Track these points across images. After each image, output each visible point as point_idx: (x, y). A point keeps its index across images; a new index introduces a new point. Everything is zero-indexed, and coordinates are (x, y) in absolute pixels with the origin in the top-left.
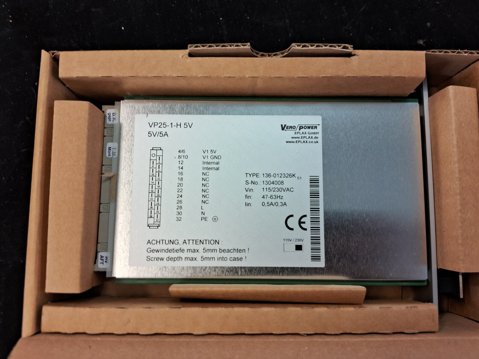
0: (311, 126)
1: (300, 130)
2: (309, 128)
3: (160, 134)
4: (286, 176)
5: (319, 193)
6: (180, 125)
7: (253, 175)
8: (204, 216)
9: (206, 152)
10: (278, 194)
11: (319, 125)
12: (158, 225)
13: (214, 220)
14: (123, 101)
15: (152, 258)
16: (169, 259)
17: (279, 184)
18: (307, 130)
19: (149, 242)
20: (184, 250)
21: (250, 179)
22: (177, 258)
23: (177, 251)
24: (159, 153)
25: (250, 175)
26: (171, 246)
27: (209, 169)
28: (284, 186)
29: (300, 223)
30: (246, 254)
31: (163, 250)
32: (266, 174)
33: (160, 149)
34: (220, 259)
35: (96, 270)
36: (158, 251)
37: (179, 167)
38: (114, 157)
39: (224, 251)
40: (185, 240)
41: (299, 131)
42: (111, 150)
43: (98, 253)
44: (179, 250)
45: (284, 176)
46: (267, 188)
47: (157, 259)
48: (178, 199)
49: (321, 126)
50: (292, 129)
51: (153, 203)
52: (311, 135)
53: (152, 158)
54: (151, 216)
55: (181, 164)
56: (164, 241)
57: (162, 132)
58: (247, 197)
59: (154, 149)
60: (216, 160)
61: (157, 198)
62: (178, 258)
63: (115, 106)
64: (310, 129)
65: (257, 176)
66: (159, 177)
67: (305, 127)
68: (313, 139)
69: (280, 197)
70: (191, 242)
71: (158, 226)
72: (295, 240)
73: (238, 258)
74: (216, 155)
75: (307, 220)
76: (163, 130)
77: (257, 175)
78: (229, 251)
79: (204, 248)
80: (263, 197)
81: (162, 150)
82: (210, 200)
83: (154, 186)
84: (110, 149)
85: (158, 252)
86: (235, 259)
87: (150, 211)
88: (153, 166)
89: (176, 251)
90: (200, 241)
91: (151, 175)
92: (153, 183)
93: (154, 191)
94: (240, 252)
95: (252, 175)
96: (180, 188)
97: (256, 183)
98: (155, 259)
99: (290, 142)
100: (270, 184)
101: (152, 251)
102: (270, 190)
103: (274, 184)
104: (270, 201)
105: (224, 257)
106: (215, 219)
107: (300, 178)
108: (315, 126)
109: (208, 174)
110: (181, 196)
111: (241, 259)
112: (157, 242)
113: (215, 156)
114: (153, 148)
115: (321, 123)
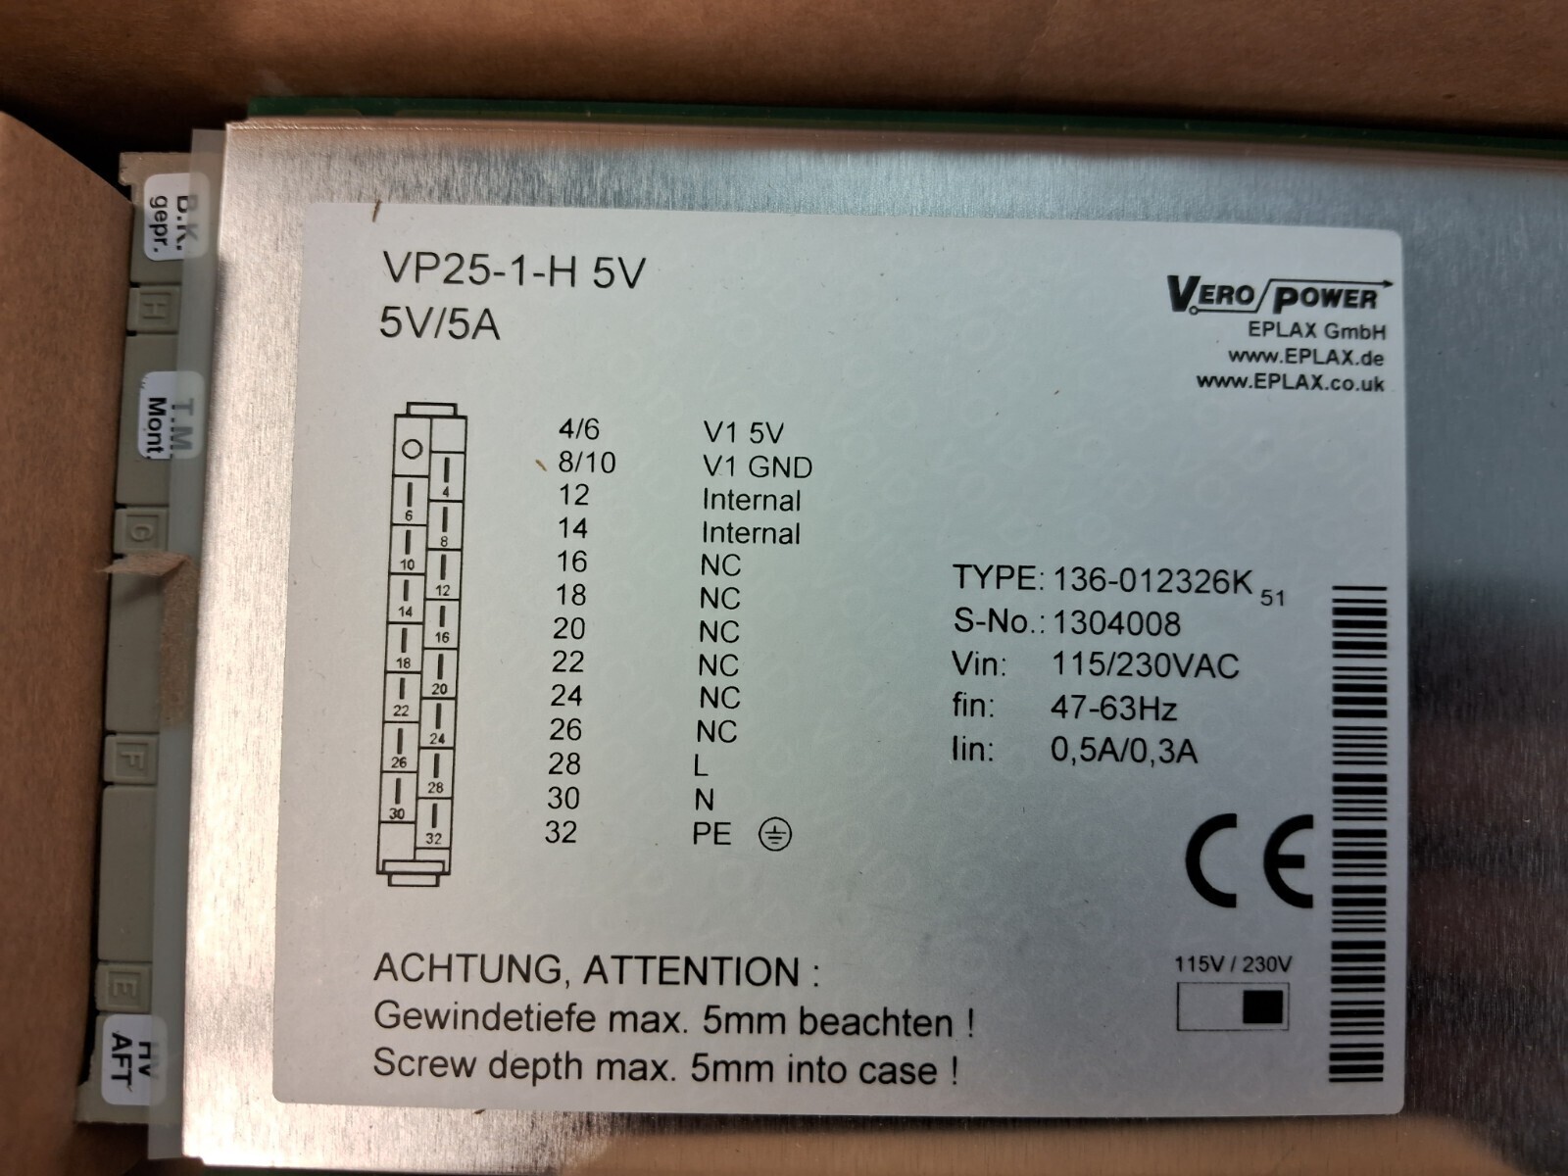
0: (1340, 291)
1: (1278, 309)
2: (1331, 298)
3: (453, 320)
4: (1194, 588)
5: (1383, 688)
6: (572, 270)
7: (1002, 573)
8: (711, 817)
9: (725, 432)
10: (1149, 688)
11: (1387, 284)
12: (438, 868)
13: (768, 843)
14: (240, 126)
15: (406, 1062)
16: (507, 1067)
17: (1154, 629)
18: (1321, 314)
19: (386, 966)
20: (593, 1020)
21: (981, 599)
22: (553, 1065)
23: (550, 1021)
24: (448, 434)
25: (983, 577)
26: (515, 995)
27: (740, 535)
28: (1181, 646)
29: (1275, 861)
30: (957, 1044)
31: (470, 1017)
32: (1079, 573)
33: (449, 411)
34: (805, 1070)
35: (89, 1117)
36: (437, 1020)
37: (565, 521)
38: (182, 454)
39: (826, 1024)
40: (596, 959)
41: (1275, 318)
42: (162, 412)
43: (99, 1018)
44: (565, 1017)
45: (1185, 586)
46: (1079, 656)
47: (432, 1066)
48: (557, 712)
49: (1398, 289)
50: (1230, 301)
51: (410, 731)
52: (1341, 345)
53: (404, 466)
54: (397, 813)
55: (577, 503)
56: (475, 964)
57: (465, 310)
58: (961, 704)
59: (414, 410)
60: (780, 486)
61: (430, 707)
62: (557, 1060)
63: (192, 157)
64: (1335, 304)
65: (1026, 583)
66: (443, 583)
67: (1310, 297)
68: (1354, 367)
69: (1156, 708)
70: (633, 968)
71: (438, 875)
72: (1241, 964)
73: (907, 1069)
74: (784, 451)
75: (1314, 845)
76: (472, 299)
77: (1021, 577)
78: (856, 1025)
79: (709, 1008)
80: (1060, 707)
81: (464, 417)
82: (746, 721)
83: (414, 632)
84: (157, 405)
85: (442, 1026)
86: (893, 1073)
87: (390, 780)
88: (408, 514)
89: (547, 1020)
90: (688, 962)
91: (397, 567)
92: (409, 613)
93: (415, 666)
94: (922, 1030)
95: (992, 576)
96: (568, 645)
97: (1019, 624)
98: (426, 1064)
99: (1223, 382)
100: (1098, 626)
101: (406, 1018)
102: (1097, 668)
103: (1125, 631)
104: (1099, 729)
105: (828, 1061)
106: (775, 835)
107: (1277, 599)
108: (1366, 292)
109: (732, 565)
110: (576, 696)
111: (926, 1074)
112: (432, 967)
113: (776, 460)
114: (409, 404)
115: (1396, 274)
